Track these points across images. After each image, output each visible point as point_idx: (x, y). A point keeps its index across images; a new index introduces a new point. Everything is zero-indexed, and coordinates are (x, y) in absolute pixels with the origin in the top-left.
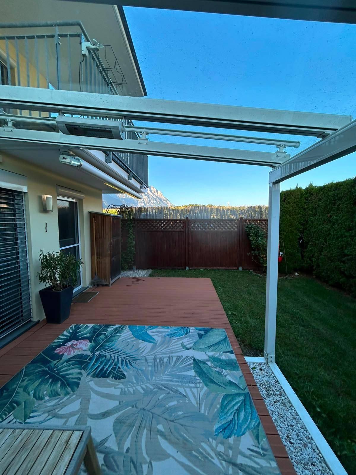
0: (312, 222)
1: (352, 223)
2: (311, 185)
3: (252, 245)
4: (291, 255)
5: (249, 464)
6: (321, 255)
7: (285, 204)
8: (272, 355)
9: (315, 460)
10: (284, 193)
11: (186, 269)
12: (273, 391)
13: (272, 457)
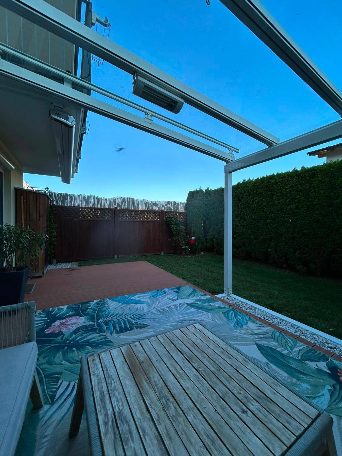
0: (212, 214)
1: (238, 213)
2: (208, 188)
3: (173, 232)
4: (199, 239)
5: (261, 331)
6: (219, 236)
7: (194, 200)
8: (230, 289)
9: (280, 322)
10: (193, 192)
11: (115, 258)
12: (241, 305)
13: (267, 326)
